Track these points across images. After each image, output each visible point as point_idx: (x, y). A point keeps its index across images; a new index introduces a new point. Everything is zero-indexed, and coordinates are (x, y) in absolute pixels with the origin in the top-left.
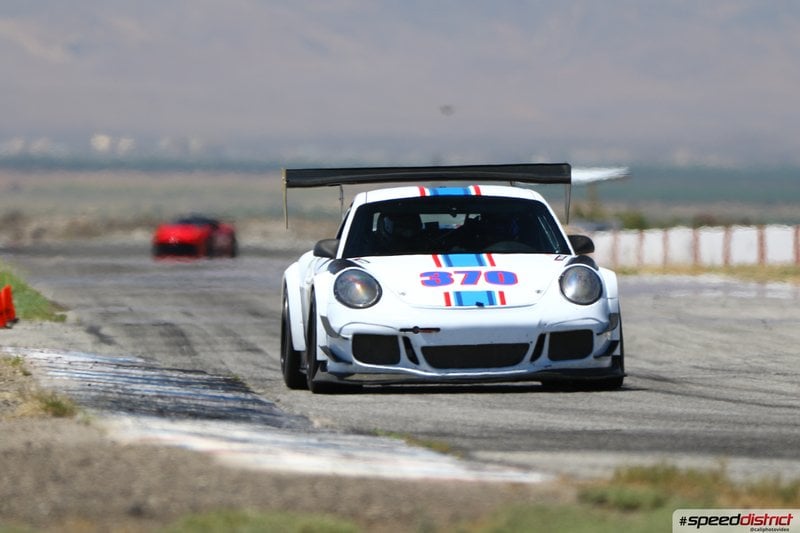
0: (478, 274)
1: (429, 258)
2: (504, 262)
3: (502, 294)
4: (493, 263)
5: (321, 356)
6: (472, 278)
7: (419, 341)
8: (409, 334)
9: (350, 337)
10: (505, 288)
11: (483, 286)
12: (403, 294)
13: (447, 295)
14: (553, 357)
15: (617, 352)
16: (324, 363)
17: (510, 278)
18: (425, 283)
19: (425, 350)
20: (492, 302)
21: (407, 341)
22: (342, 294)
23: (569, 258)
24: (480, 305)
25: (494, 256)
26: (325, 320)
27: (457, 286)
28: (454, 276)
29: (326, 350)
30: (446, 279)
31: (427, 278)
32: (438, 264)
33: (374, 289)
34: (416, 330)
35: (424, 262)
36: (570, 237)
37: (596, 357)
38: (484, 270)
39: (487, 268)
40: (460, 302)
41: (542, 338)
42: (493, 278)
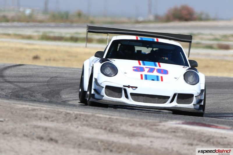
0: (154, 69)
1: (137, 62)
2: (164, 66)
3: (162, 77)
4: (160, 66)
5: (93, 92)
6: (152, 70)
7: (130, 91)
8: (127, 88)
9: (105, 86)
10: (163, 75)
12: (126, 73)
13: (142, 75)
14: (178, 102)
15: (202, 104)
16: (93, 95)
17: (165, 72)
18: (134, 70)
19: (131, 94)
20: (158, 80)
21: (125, 90)
22: (102, 70)
23: (188, 68)
24: (153, 80)
25: (161, 64)
26: (96, 80)
27: (146, 73)
28: (145, 69)
29: (95, 90)
30: (142, 70)
31: (135, 69)
32: (140, 64)
33: (115, 71)
34: (129, 87)
35: (135, 63)
36: (189, 60)
37: (194, 105)
38: (156, 68)
39: (158, 67)
40: (146, 79)
41: (175, 95)
42: (159, 71)
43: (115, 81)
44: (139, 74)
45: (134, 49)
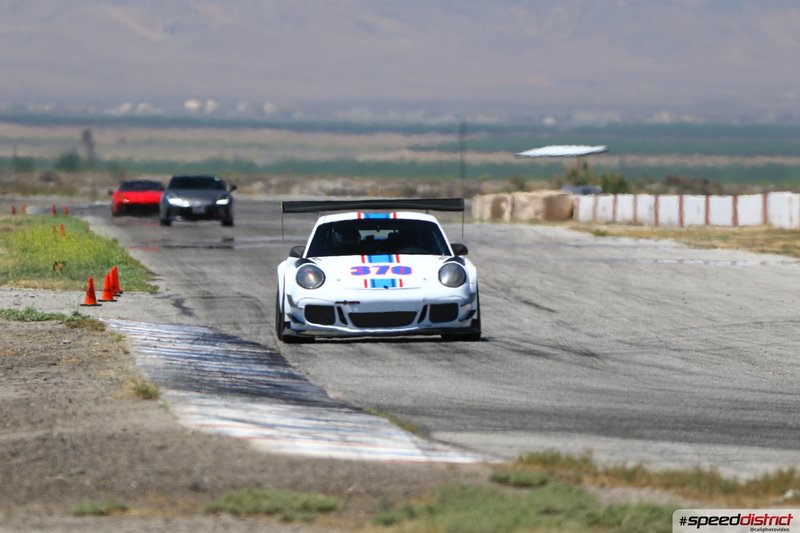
0: (387, 268)
1: (359, 257)
2: (406, 260)
3: (401, 281)
4: (398, 261)
5: (287, 319)
6: (382, 270)
7: (347, 309)
8: (342, 305)
9: (303, 307)
10: (404, 278)
11: (389, 275)
12: (339, 280)
13: (366, 282)
14: (433, 319)
15: (475, 317)
16: (289, 323)
17: (407, 271)
18: (353, 273)
19: (351, 315)
20: (393, 285)
21: (340, 309)
22: (301, 280)
23: (449, 257)
24: (386, 287)
25: (401, 256)
26: (290, 297)
27: (373, 275)
28: (371, 269)
29: (290, 315)
30: (365, 271)
31: (355, 270)
32: (363, 261)
33: (321, 276)
34: (345, 303)
35: (355, 260)
36: (452, 245)
37: (461, 321)
38: (392, 265)
39: (395, 264)
40: (374, 285)
41: (425, 308)
42: (397, 270)
43: (322, 296)
44: (362, 278)
45: (359, 236)
